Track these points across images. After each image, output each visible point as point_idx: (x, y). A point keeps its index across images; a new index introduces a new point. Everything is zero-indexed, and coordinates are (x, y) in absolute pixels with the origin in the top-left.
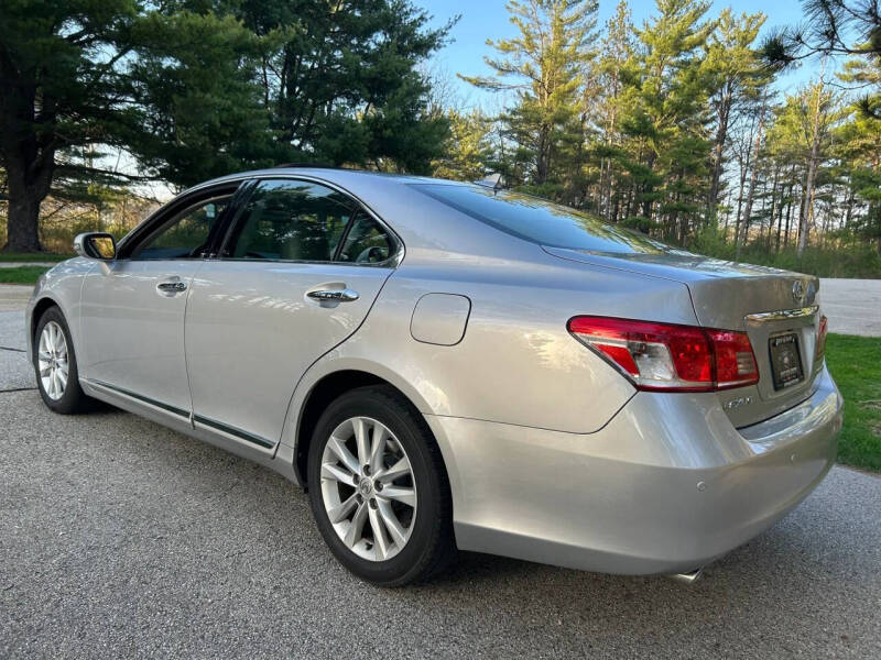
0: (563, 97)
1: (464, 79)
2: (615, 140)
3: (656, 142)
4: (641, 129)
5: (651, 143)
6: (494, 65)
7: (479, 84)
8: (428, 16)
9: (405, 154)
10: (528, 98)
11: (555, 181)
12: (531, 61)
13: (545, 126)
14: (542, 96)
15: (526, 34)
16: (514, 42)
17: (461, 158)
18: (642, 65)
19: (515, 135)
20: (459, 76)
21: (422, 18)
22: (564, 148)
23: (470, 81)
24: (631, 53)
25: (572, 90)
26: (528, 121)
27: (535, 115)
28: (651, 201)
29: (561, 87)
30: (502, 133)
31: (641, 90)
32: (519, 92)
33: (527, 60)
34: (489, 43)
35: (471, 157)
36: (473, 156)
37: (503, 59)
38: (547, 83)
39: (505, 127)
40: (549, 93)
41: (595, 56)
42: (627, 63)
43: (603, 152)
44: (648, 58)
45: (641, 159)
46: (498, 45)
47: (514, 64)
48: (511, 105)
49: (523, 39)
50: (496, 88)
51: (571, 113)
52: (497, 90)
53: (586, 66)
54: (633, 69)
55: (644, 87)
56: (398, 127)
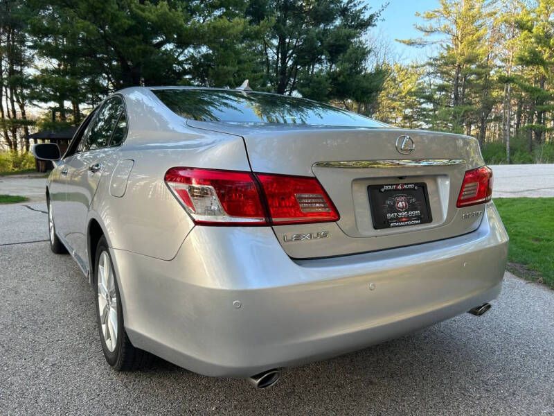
0: (471, 44)
1: (400, 42)
2: (514, 70)
3: (546, 69)
4: (533, 60)
5: (542, 70)
6: (421, 29)
7: (411, 43)
8: (369, 7)
9: (354, 93)
10: (448, 48)
11: (470, 104)
12: (449, 23)
13: (459, 66)
14: (457, 45)
15: (443, 4)
16: (436, 12)
17: (403, 94)
18: (533, 16)
19: (439, 74)
20: (396, 40)
21: (365, 8)
22: (477, 80)
23: (404, 42)
24: (524, 8)
25: (479, 39)
26: (446, 64)
27: (452, 60)
28: (544, 112)
29: (470, 37)
30: (429, 74)
31: (532, 33)
32: (442, 46)
33: (444, 22)
34: (418, 15)
35: (410, 93)
36: (412, 93)
37: (427, 24)
38: (460, 36)
39: (431, 69)
40: (461, 43)
41: (495, 13)
42: (521, 15)
43: (504, 80)
44: (538, 9)
45: (536, 82)
46: (425, 15)
47: (435, 26)
48: (436, 54)
49: (441, 9)
50: (422, 44)
51: (478, 55)
52: (424, 46)
53: (490, 21)
54: (525, 19)
55: (534, 30)
56: (348, 75)
